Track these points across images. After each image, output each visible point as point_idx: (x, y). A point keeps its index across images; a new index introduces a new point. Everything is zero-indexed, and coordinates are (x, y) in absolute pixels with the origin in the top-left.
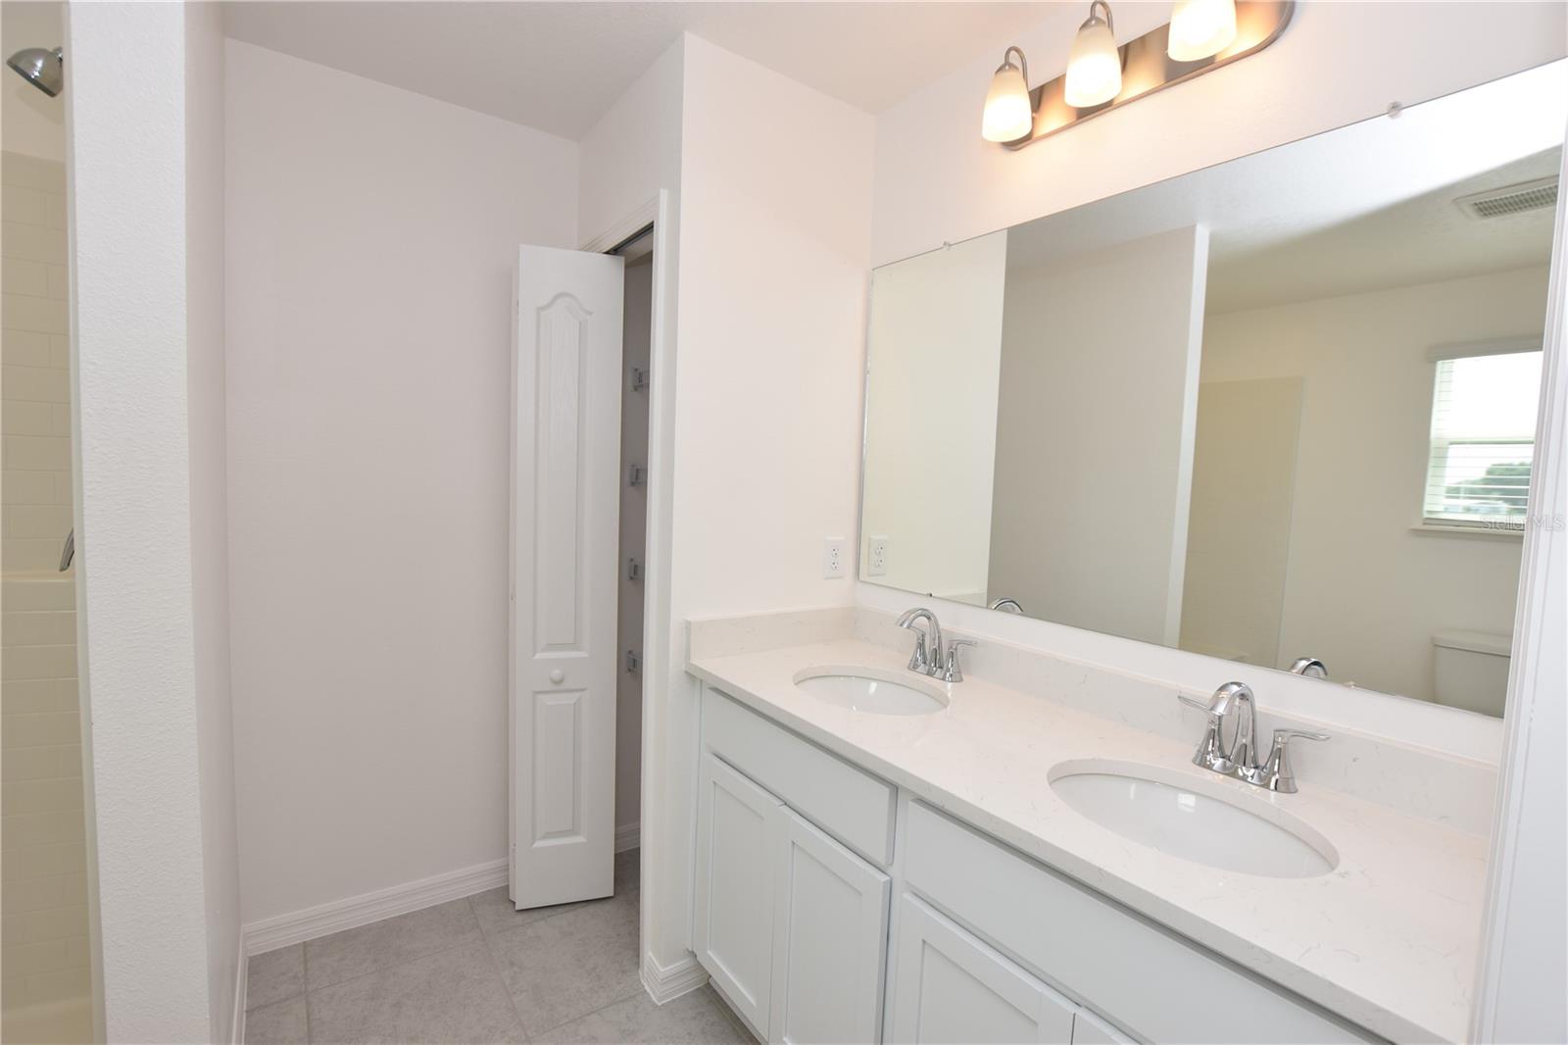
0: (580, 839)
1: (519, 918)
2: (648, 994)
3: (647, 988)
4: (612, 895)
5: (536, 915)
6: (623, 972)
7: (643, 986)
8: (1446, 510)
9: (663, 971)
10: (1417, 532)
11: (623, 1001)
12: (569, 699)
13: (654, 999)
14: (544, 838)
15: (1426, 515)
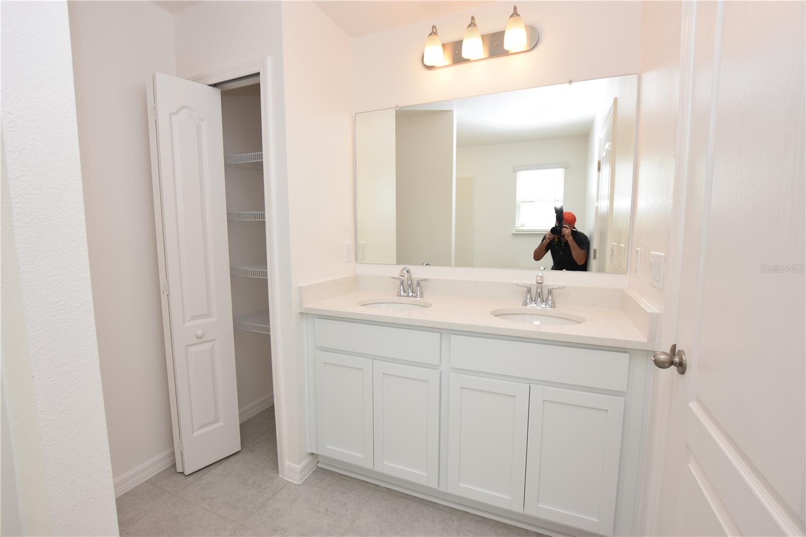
0: (221, 424)
1: (191, 479)
2: (291, 482)
3: (288, 480)
4: (240, 449)
5: (199, 474)
6: (271, 479)
7: (286, 480)
8: (522, 226)
9: (298, 467)
10: (515, 235)
11: (280, 490)
12: (207, 346)
13: (296, 482)
14: (198, 429)
15: (516, 229)
